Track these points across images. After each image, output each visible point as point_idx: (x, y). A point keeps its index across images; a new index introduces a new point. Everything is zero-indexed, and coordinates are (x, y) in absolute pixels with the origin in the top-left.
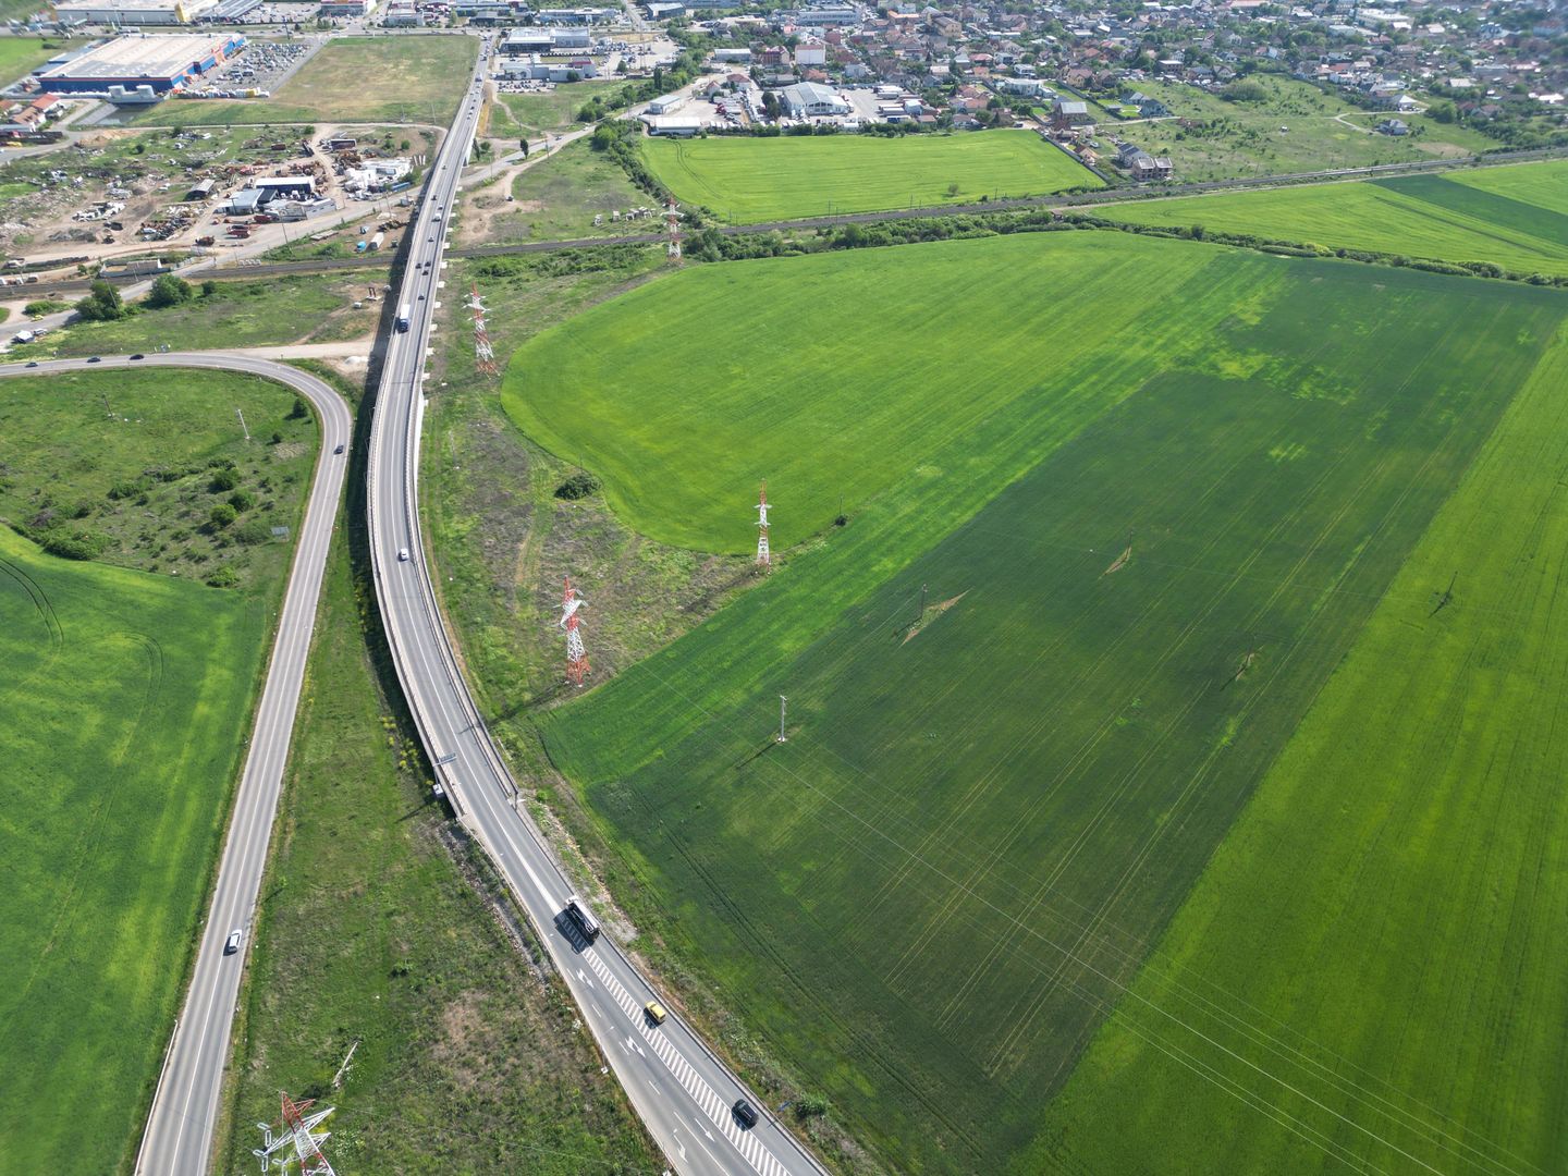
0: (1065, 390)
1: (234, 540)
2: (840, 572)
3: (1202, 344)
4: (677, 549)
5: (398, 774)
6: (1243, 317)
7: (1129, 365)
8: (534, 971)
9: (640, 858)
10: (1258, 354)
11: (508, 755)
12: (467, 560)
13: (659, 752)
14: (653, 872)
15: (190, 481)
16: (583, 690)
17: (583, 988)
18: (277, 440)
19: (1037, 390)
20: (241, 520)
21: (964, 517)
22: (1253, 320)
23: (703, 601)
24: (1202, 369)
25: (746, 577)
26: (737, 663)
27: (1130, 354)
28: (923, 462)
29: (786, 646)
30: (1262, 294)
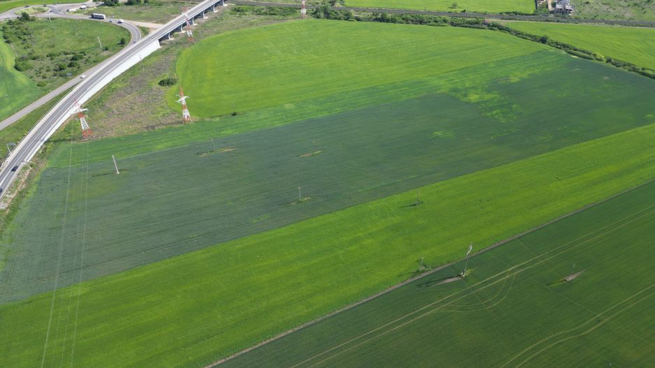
1: (58, 75)
2: (209, 130)
3: (475, 85)
6: (512, 78)
7: (428, 86)
9: (35, 189)
10: (495, 94)
11: (41, 151)
12: (107, 95)
14: (32, 195)
15: (70, 56)
16: (85, 141)
18: (106, 49)
20: (67, 70)
21: (278, 124)
22: (514, 80)
23: (154, 126)
24: (458, 95)
25: (178, 123)
26: (136, 147)
27: (435, 82)
28: (291, 102)
29: (159, 147)
30: (537, 71)
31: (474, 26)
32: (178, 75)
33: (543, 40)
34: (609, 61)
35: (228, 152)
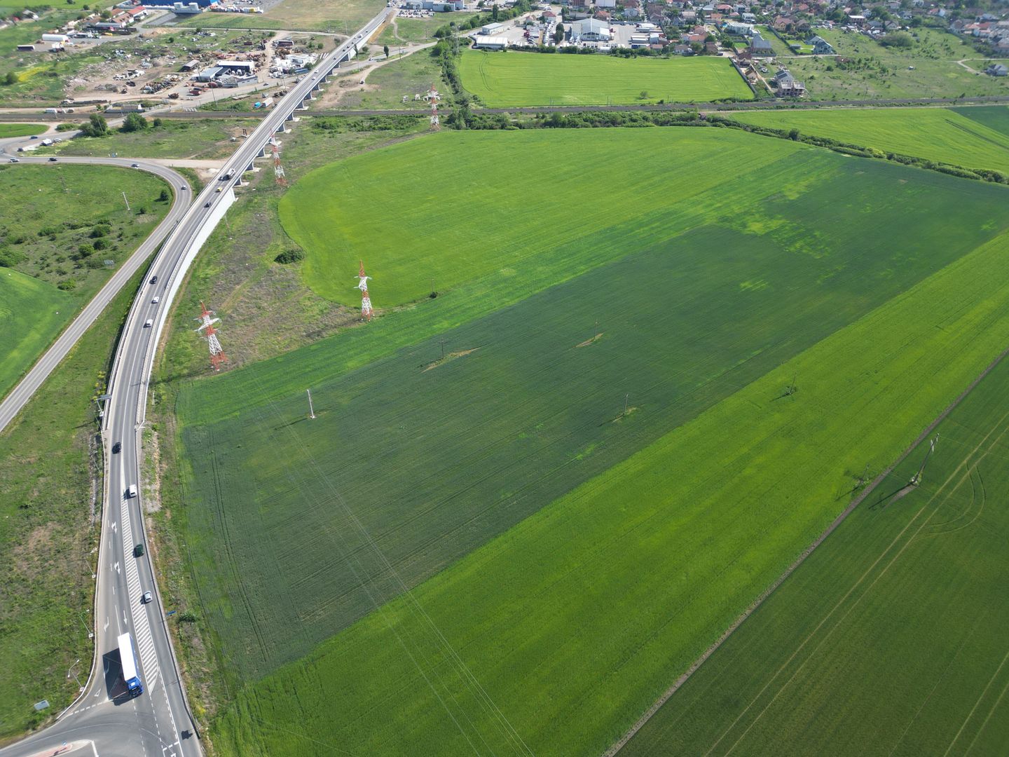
0: (632, 230)
1: (86, 265)
2: (412, 326)
3: (747, 209)
4: (325, 299)
5: (91, 403)
6: (787, 193)
7: (685, 218)
8: (92, 519)
9: (189, 468)
10: (781, 219)
11: (153, 402)
12: (202, 291)
13: (237, 414)
14: (191, 479)
15: (85, 230)
16: (219, 373)
17: (111, 532)
18: (142, 212)
19: (612, 229)
20: (96, 255)
21: (511, 302)
22: (793, 196)
23: (320, 332)
24: (735, 226)
25: (354, 321)
26: (315, 370)
27: (691, 211)
28: (508, 266)
29: (350, 364)
30: (812, 180)
31: (690, 123)
32: (298, 241)
33: (793, 136)
34: (890, 157)
35: (466, 356)
